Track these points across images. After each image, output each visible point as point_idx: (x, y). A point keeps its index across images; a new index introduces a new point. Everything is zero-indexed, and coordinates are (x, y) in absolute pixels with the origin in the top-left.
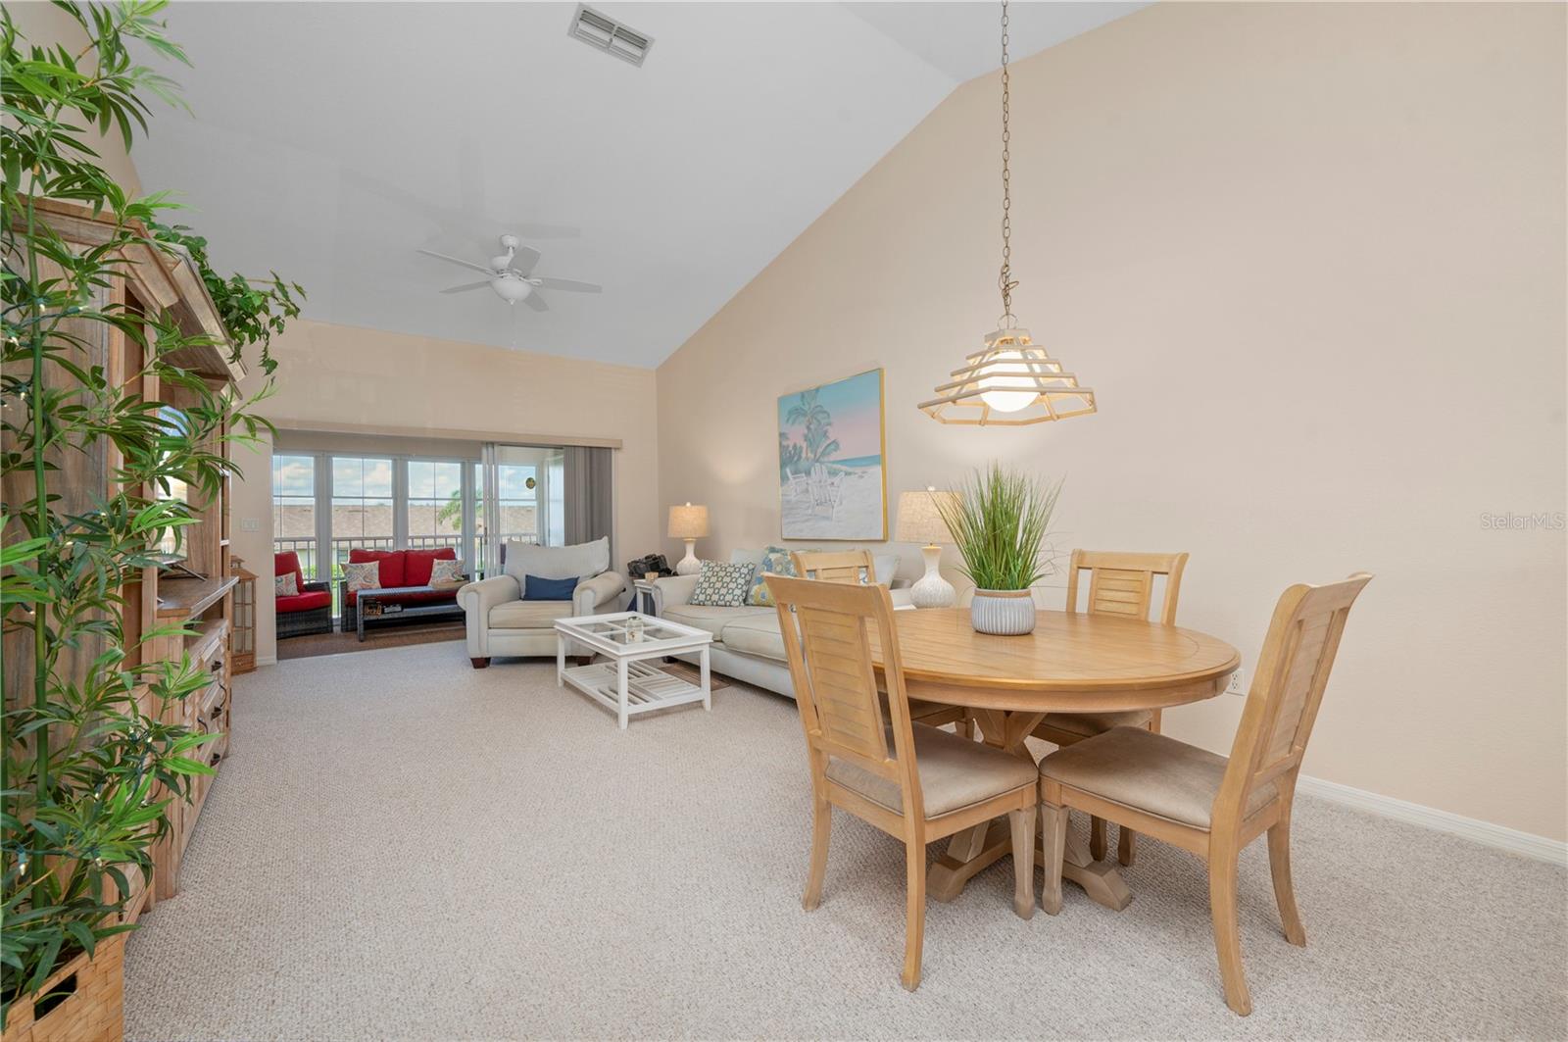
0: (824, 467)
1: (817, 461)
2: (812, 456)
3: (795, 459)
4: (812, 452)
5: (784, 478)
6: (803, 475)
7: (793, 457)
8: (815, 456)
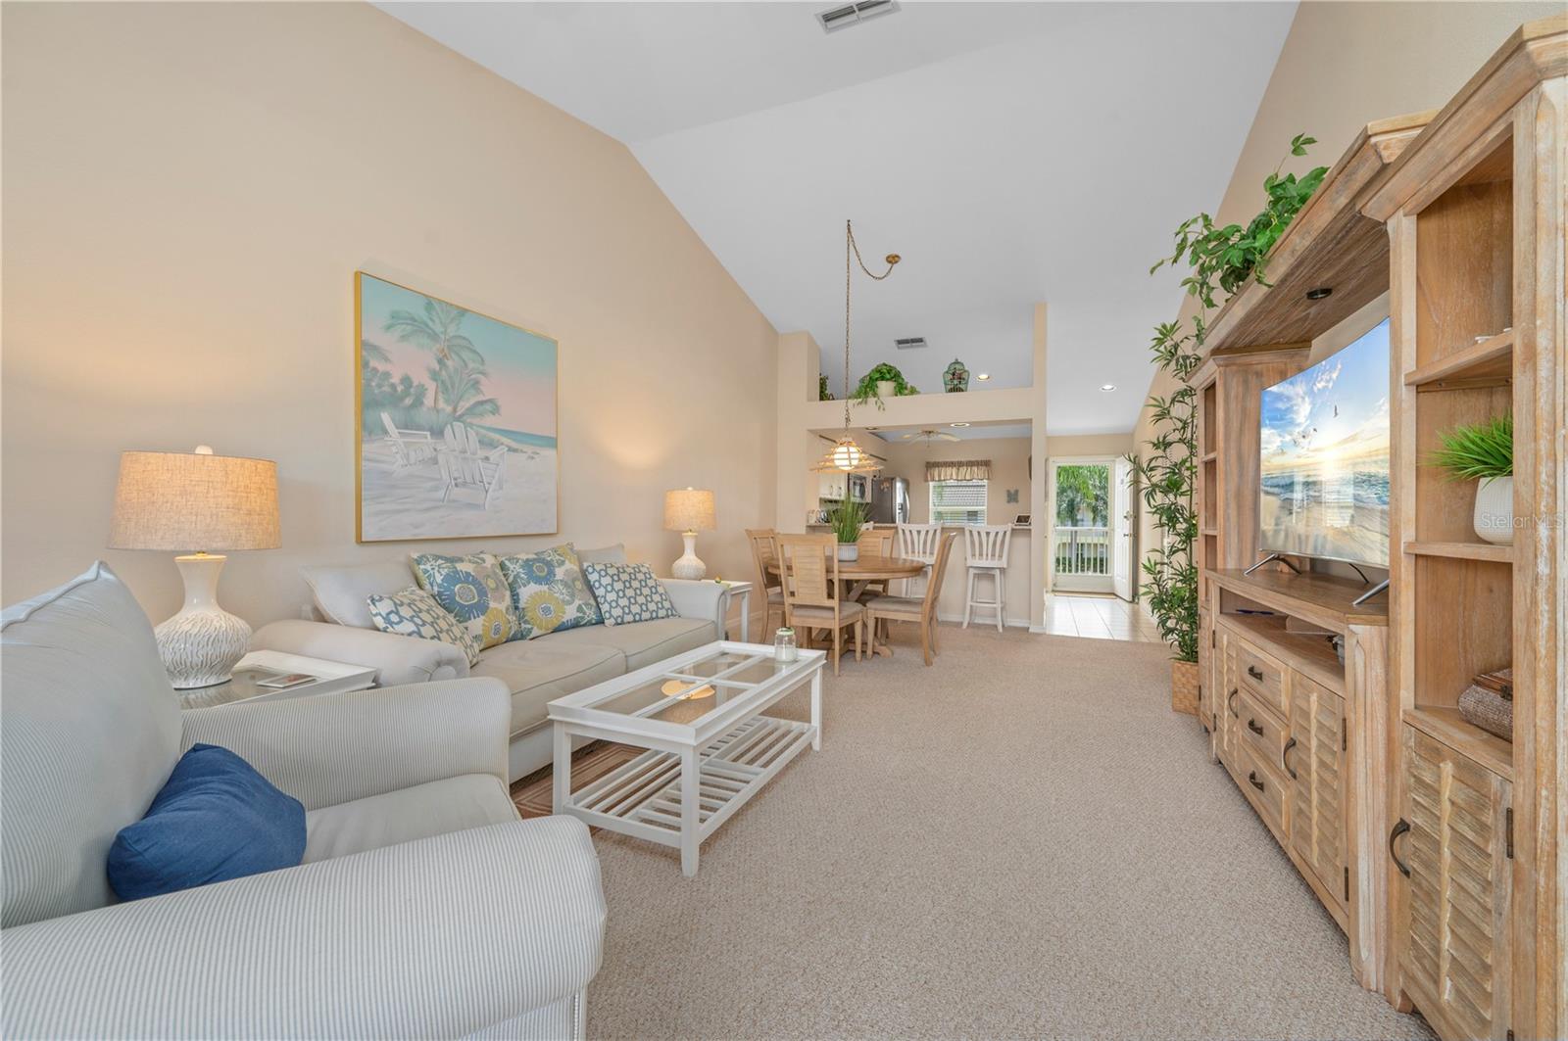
0: (471, 433)
1: (459, 419)
2: (449, 409)
3: (408, 401)
4: (447, 401)
5: (367, 429)
6: (428, 433)
7: (402, 399)
8: (455, 410)
